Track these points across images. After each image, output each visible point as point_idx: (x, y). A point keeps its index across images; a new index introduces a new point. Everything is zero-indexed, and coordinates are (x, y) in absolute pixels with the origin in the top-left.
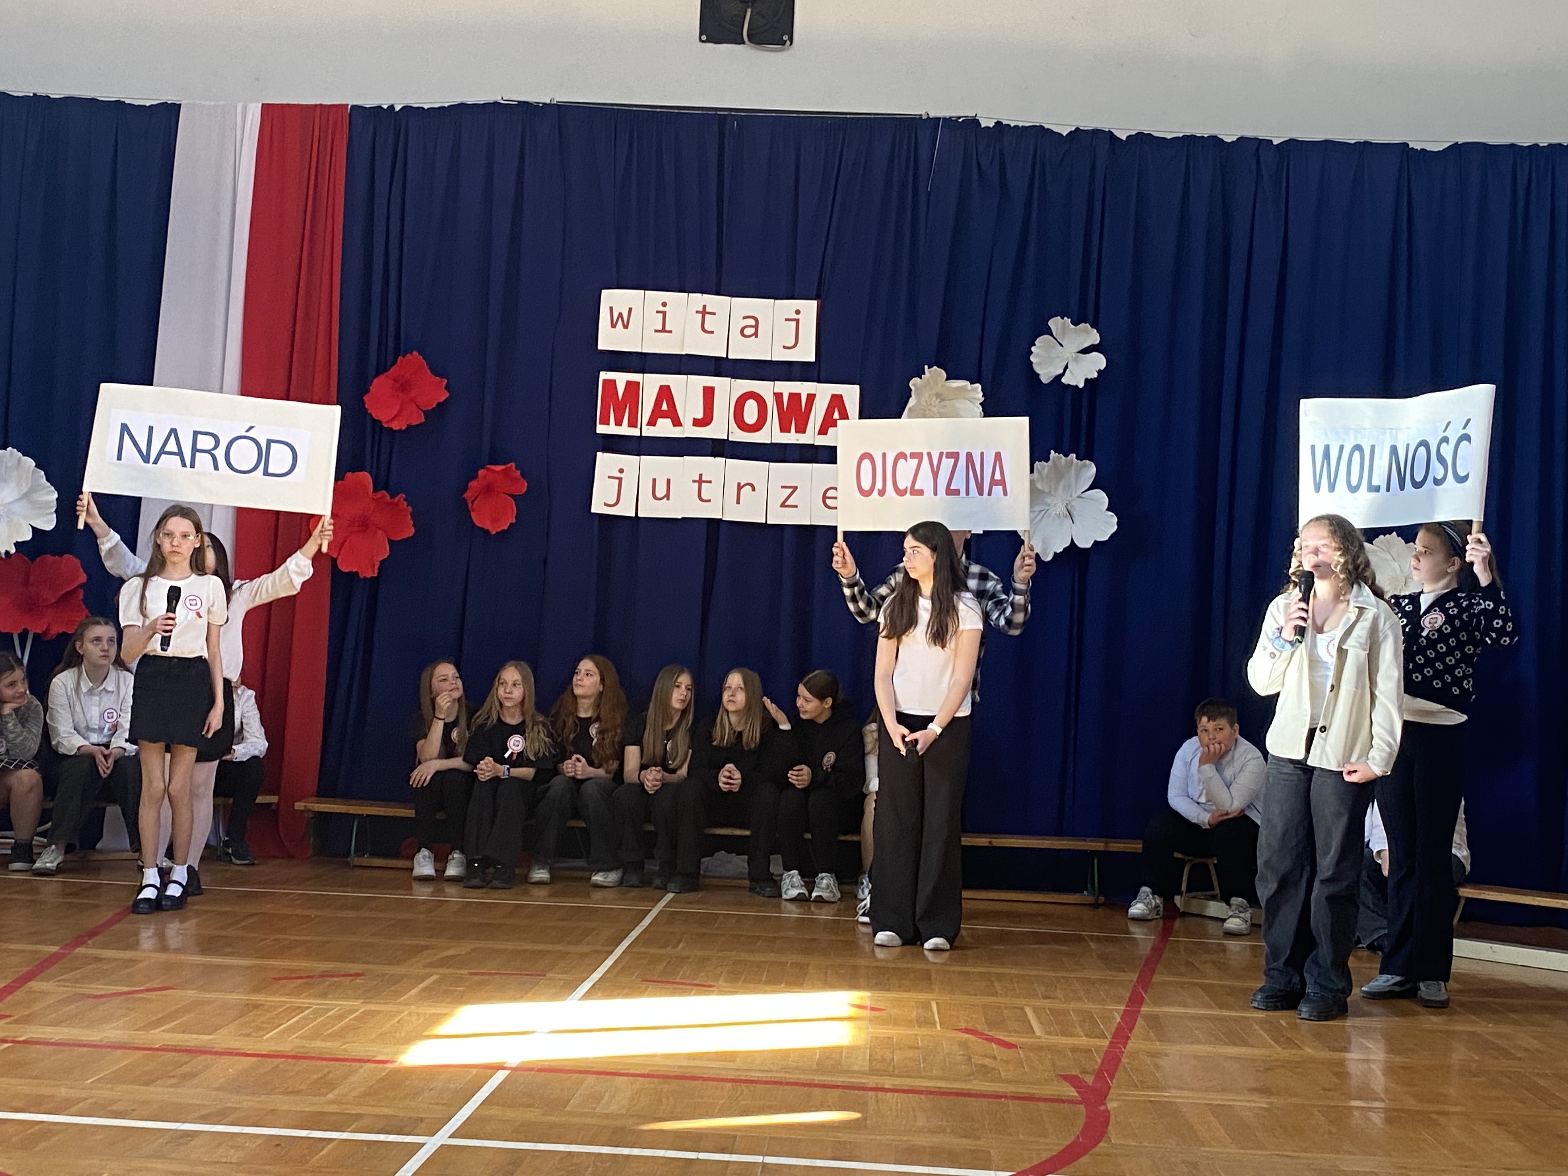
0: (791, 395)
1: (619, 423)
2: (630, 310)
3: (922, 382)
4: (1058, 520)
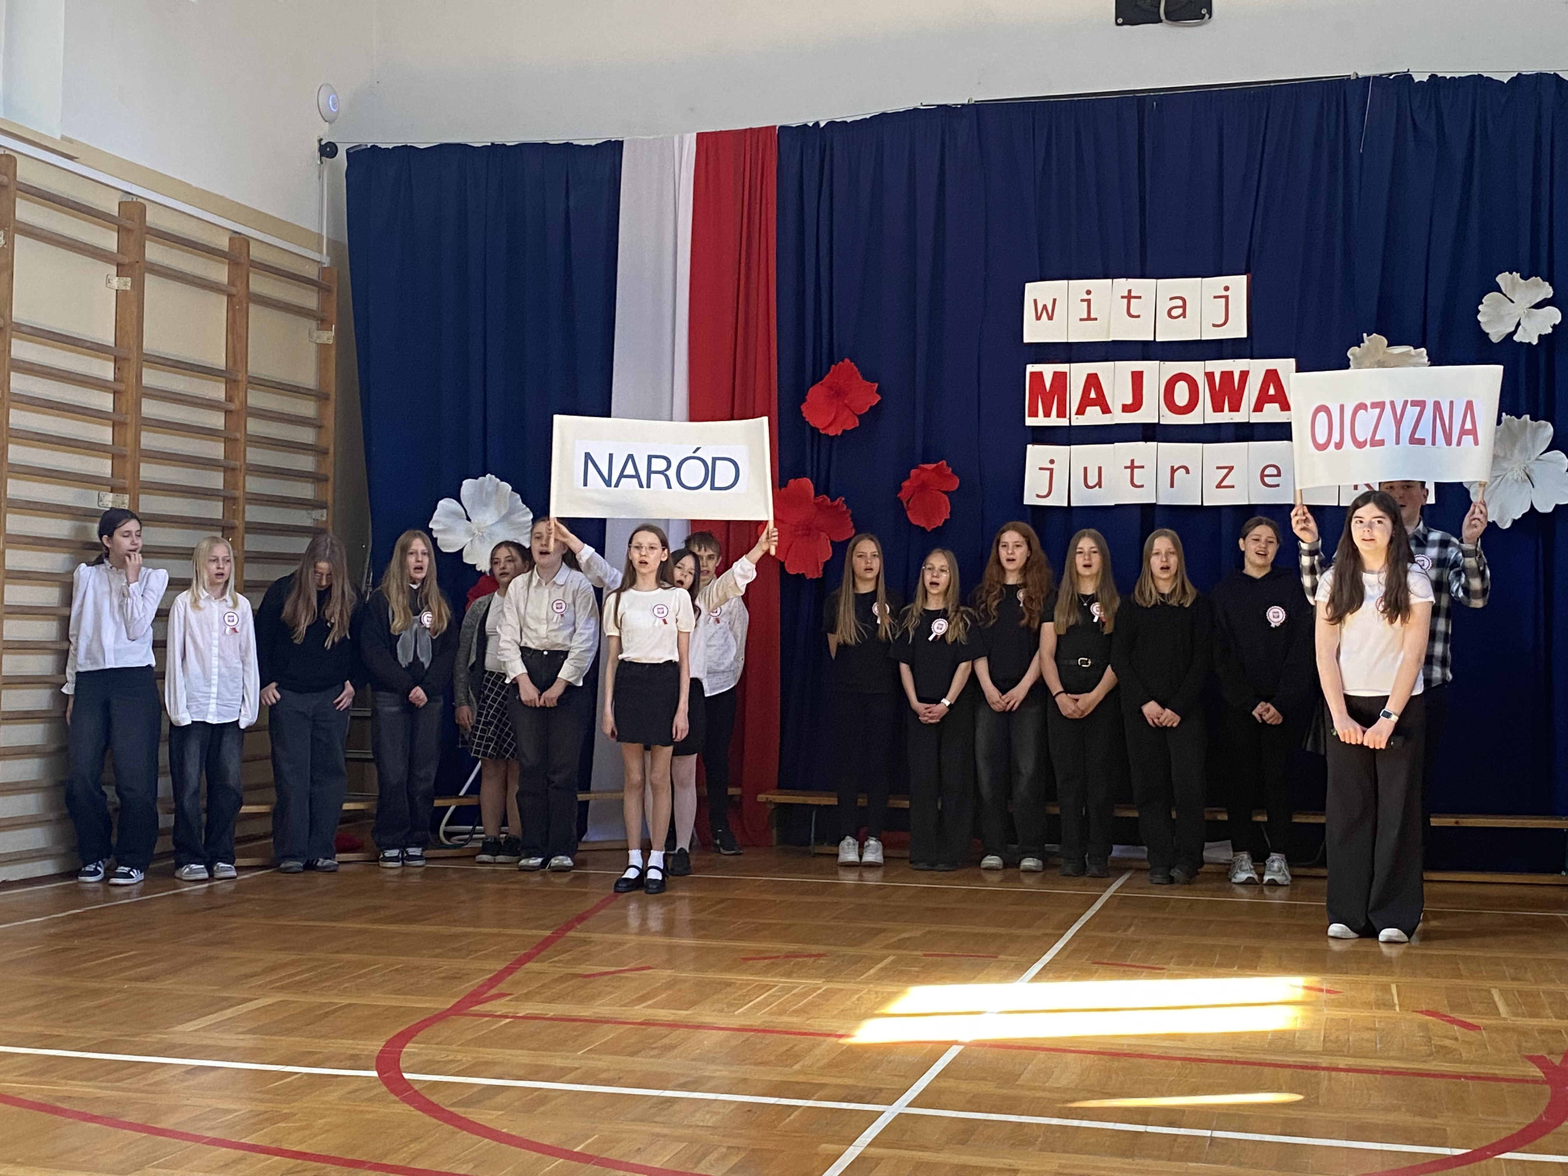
0: (1223, 374)
1: (1047, 414)
2: (1055, 300)
3: (1361, 351)
4: (1516, 485)
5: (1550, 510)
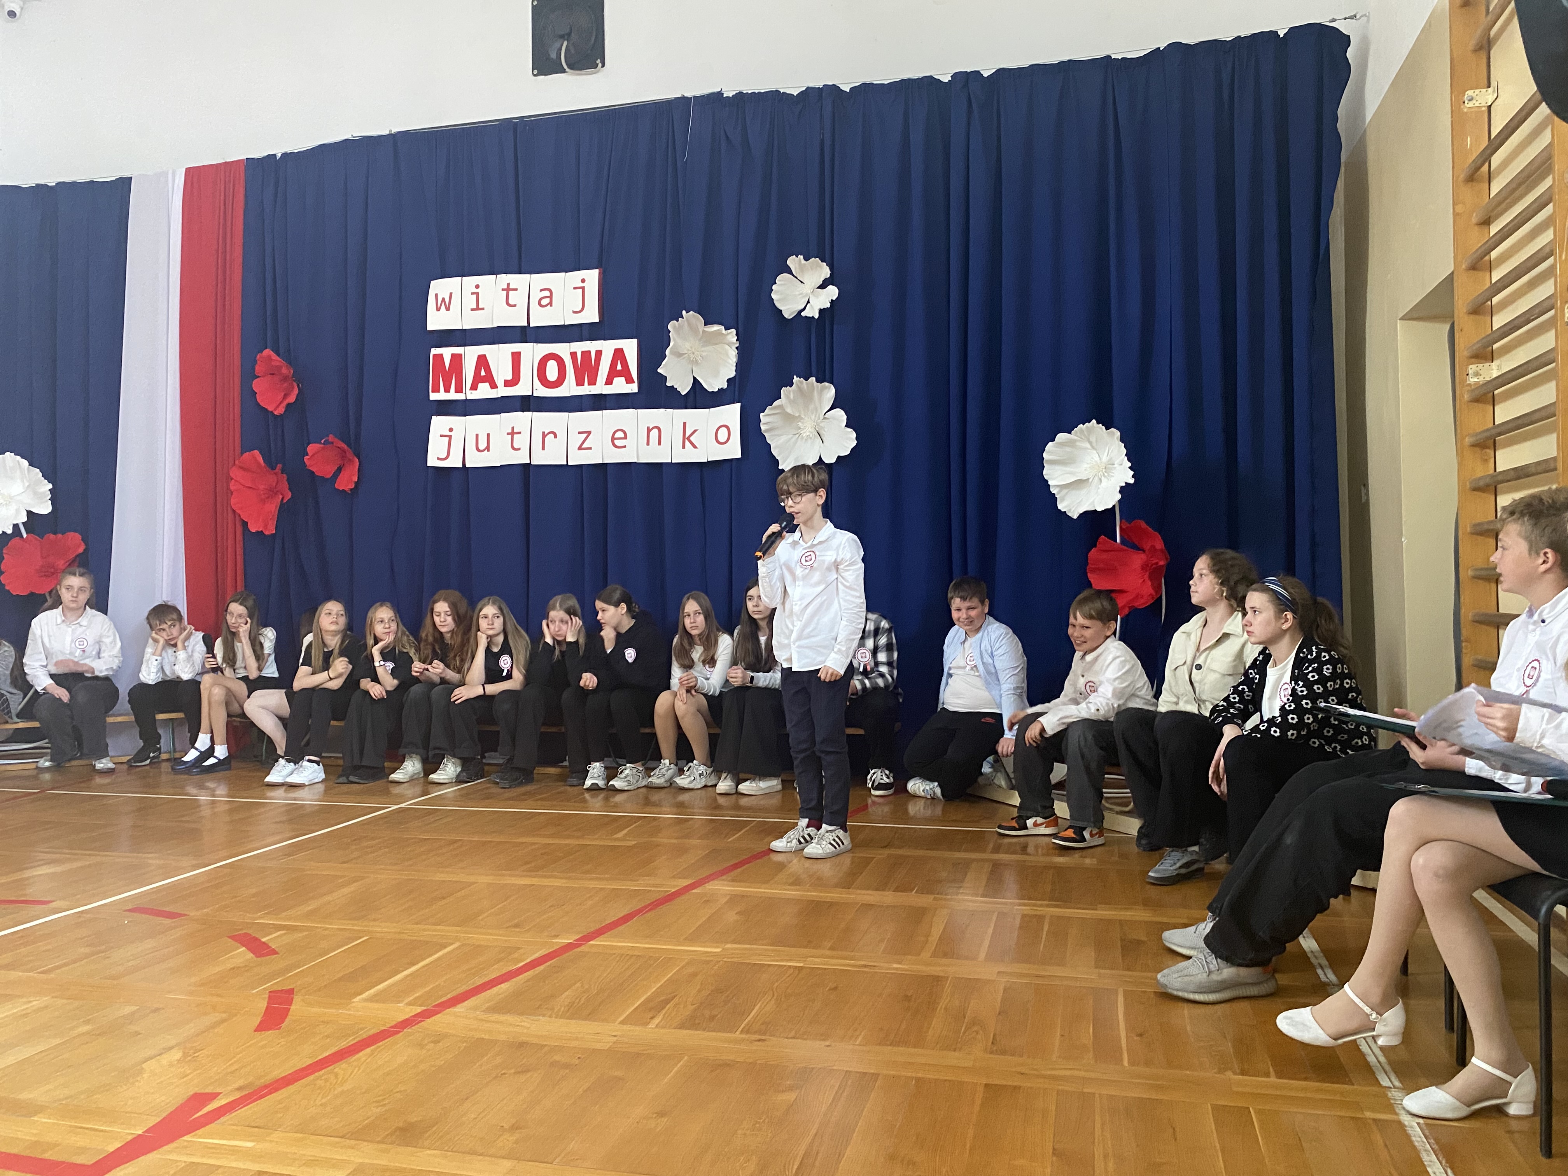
0: (584, 353)
1: (447, 390)
2: (451, 294)
3: (679, 324)
4: (809, 441)
5: (834, 461)
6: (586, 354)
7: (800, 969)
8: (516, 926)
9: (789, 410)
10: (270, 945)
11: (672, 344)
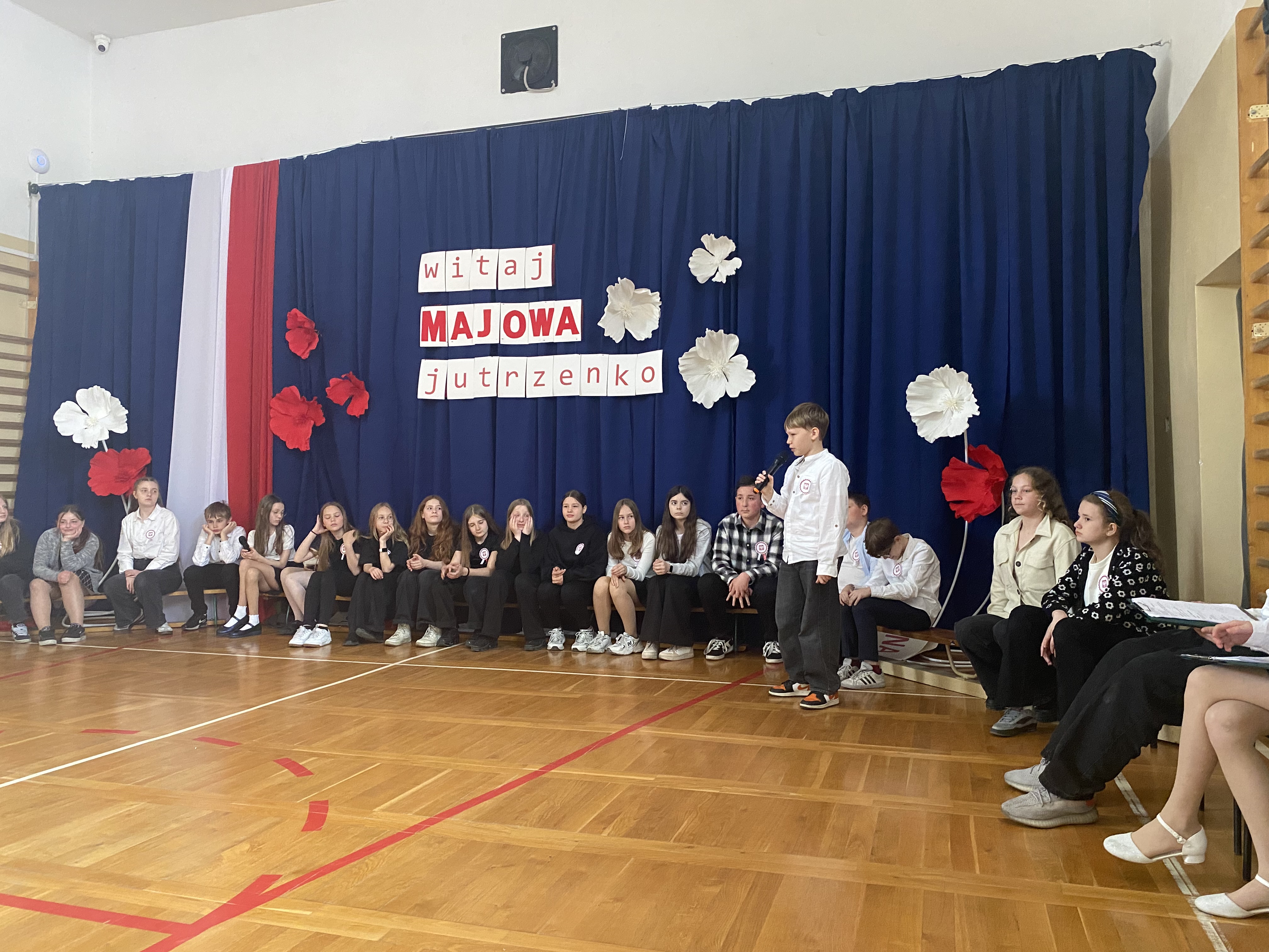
0: (539, 310)
1: (434, 339)
2: (437, 264)
3: (615, 288)
4: (717, 380)
5: (737, 396)
6: (541, 311)
7: (717, 795)
8: (494, 757)
9: (701, 355)
10: (307, 767)
11: (609, 303)
